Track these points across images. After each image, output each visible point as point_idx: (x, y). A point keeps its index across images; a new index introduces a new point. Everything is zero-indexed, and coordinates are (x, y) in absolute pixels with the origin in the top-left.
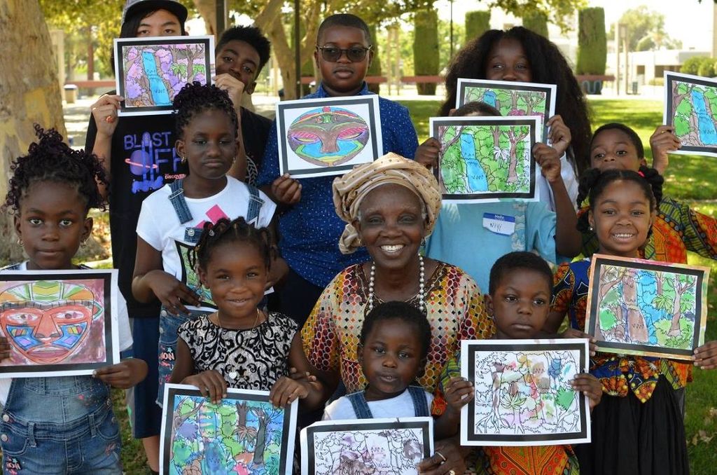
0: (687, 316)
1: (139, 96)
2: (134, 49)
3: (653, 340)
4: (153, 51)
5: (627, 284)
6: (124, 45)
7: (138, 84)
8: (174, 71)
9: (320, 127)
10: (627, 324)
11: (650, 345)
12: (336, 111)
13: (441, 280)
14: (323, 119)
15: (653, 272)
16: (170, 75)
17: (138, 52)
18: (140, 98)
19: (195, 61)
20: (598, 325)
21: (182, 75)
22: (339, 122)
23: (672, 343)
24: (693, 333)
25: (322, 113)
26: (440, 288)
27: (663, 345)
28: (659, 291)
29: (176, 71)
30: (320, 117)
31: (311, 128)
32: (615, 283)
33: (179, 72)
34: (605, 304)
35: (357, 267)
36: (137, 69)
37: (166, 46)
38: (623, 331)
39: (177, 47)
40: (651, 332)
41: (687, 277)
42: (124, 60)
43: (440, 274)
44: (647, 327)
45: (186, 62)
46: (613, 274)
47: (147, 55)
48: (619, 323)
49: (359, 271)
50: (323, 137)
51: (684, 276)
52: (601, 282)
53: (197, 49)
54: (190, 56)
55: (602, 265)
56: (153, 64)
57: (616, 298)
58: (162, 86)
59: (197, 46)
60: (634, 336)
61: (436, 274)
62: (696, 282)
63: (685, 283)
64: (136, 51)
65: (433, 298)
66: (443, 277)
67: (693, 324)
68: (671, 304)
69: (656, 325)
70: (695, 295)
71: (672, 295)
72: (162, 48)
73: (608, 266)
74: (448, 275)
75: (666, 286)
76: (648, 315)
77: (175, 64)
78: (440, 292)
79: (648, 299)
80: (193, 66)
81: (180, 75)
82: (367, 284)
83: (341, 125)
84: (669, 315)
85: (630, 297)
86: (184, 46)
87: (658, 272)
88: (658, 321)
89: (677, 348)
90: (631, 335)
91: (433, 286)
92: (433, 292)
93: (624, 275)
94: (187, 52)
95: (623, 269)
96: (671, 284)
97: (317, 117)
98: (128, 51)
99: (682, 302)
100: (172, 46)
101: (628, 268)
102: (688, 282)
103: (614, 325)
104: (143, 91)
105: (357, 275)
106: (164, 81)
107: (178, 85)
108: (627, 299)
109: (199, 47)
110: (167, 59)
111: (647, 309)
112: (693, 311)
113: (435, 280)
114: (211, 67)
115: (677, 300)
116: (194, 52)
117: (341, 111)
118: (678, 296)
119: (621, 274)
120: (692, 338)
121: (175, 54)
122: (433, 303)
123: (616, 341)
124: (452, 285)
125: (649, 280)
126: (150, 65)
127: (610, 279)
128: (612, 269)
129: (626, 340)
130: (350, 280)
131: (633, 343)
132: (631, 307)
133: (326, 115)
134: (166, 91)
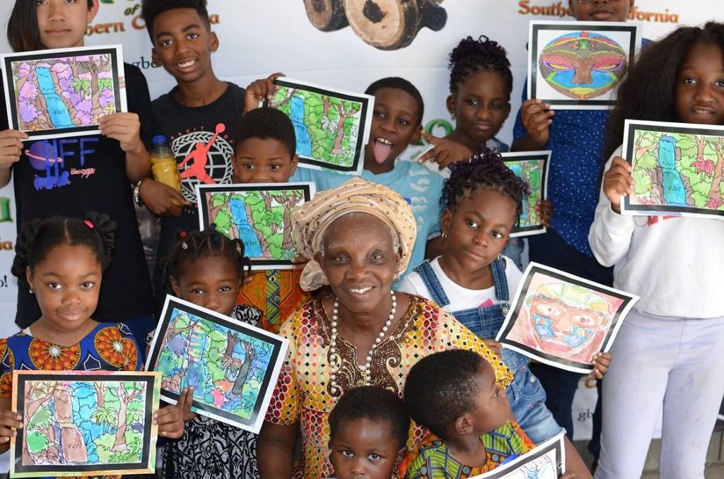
0: (133, 427)
1: (35, 118)
2: (25, 64)
3: (93, 458)
4: (49, 66)
5: (60, 399)
6: (13, 61)
7: (32, 105)
8: (75, 88)
9: (575, 54)
10: (61, 444)
11: (90, 464)
12: (595, 37)
13: (416, 319)
14: (579, 45)
15: (91, 383)
16: (71, 93)
17: (31, 68)
18: (36, 122)
19: (101, 75)
20: (27, 449)
21: (85, 92)
22: (596, 49)
23: (117, 459)
24: (142, 446)
25: (579, 38)
26: (415, 329)
27: (106, 462)
28: (100, 403)
29: (78, 88)
30: (577, 43)
31: (565, 53)
32: (44, 400)
33: (82, 89)
34: (33, 426)
35: (314, 303)
36: (31, 88)
37: (64, 59)
38: (56, 453)
39: (77, 60)
40: (91, 450)
41: (135, 384)
42: (15, 78)
43: (414, 311)
44: (86, 445)
45: (89, 76)
46: (41, 390)
47: (40, 71)
48: (51, 444)
49: (318, 308)
50: (578, 65)
51: (130, 384)
52: (26, 401)
53: (102, 61)
54: (94, 69)
55: (26, 382)
56: (49, 80)
57: (46, 417)
58: (61, 106)
59: (101, 57)
60: (70, 456)
61: (409, 311)
62: (145, 388)
63: (132, 390)
64: (28, 67)
65: (407, 340)
66: (418, 315)
67: (141, 436)
68: (115, 416)
69: (97, 441)
70: (144, 403)
71: (116, 405)
72: (59, 61)
73: (34, 382)
74: (424, 313)
75: (108, 396)
76: (87, 432)
77: (76, 80)
78: (415, 333)
79: (86, 414)
80: (99, 81)
81: (82, 92)
82: (328, 323)
83: (599, 52)
84: (113, 428)
85: (64, 413)
86: (86, 58)
87: (97, 382)
88: (99, 437)
89: (124, 463)
90: (67, 456)
91: (407, 325)
92: (407, 334)
93: (55, 389)
94: (89, 65)
95: (53, 383)
96: (115, 394)
97: (573, 42)
98: (18, 67)
99: (128, 413)
100: (71, 58)
101: (60, 382)
102: (136, 389)
103: (46, 447)
104: (40, 113)
105: (316, 313)
106: (64, 100)
107: (80, 103)
108: (60, 417)
109: (104, 59)
110: (66, 74)
111: (84, 425)
112: (142, 422)
113: (408, 319)
114: (120, 81)
115: (122, 411)
116: (98, 64)
117: (600, 37)
118: (124, 406)
119: (51, 390)
120: (141, 451)
121: (75, 68)
122: (407, 347)
123: (48, 464)
124: (430, 325)
125: (86, 392)
126: (46, 83)
127: (37, 396)
128: (40, 384)
129: (60, 462)
130: (309, 318)
131: (69, 464)
132: (66, 425)
133: (583, 40)
134: (67, 112)
